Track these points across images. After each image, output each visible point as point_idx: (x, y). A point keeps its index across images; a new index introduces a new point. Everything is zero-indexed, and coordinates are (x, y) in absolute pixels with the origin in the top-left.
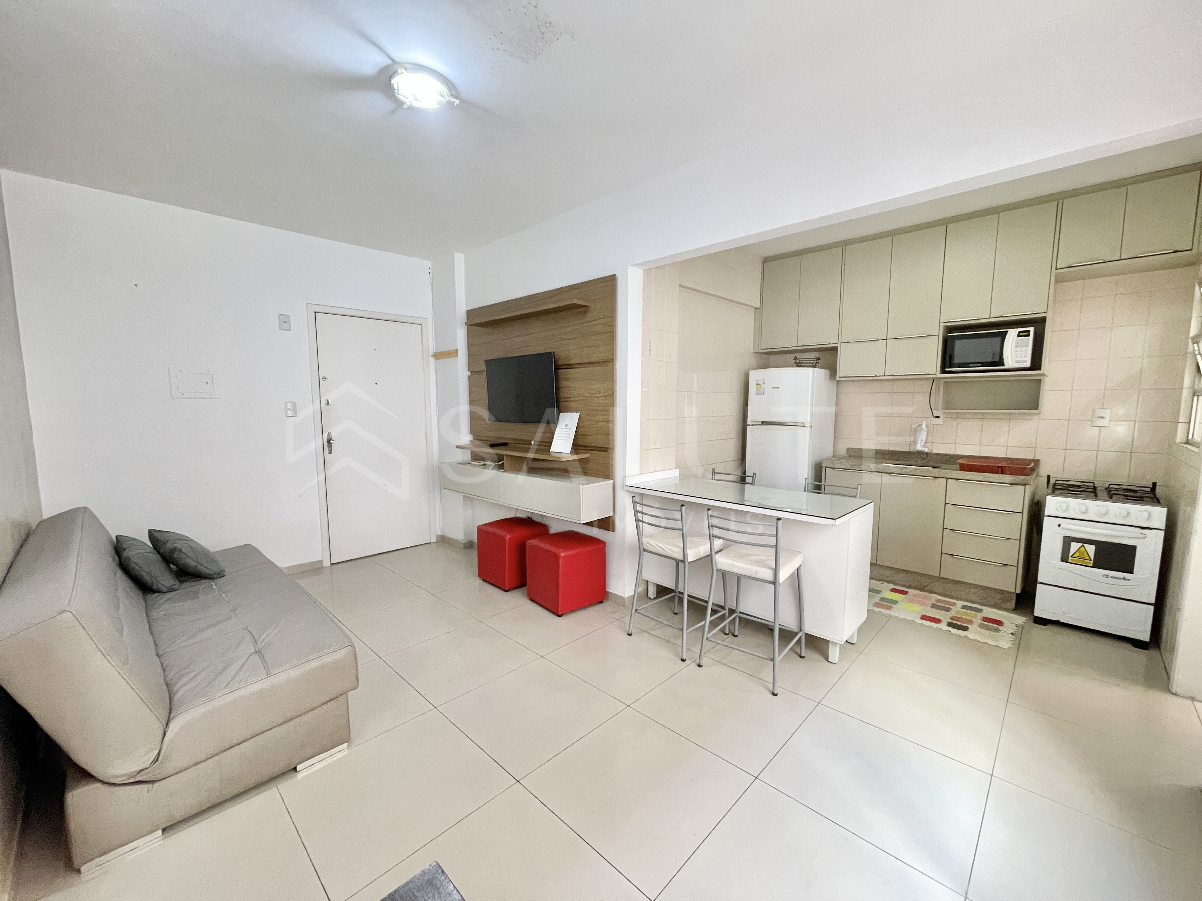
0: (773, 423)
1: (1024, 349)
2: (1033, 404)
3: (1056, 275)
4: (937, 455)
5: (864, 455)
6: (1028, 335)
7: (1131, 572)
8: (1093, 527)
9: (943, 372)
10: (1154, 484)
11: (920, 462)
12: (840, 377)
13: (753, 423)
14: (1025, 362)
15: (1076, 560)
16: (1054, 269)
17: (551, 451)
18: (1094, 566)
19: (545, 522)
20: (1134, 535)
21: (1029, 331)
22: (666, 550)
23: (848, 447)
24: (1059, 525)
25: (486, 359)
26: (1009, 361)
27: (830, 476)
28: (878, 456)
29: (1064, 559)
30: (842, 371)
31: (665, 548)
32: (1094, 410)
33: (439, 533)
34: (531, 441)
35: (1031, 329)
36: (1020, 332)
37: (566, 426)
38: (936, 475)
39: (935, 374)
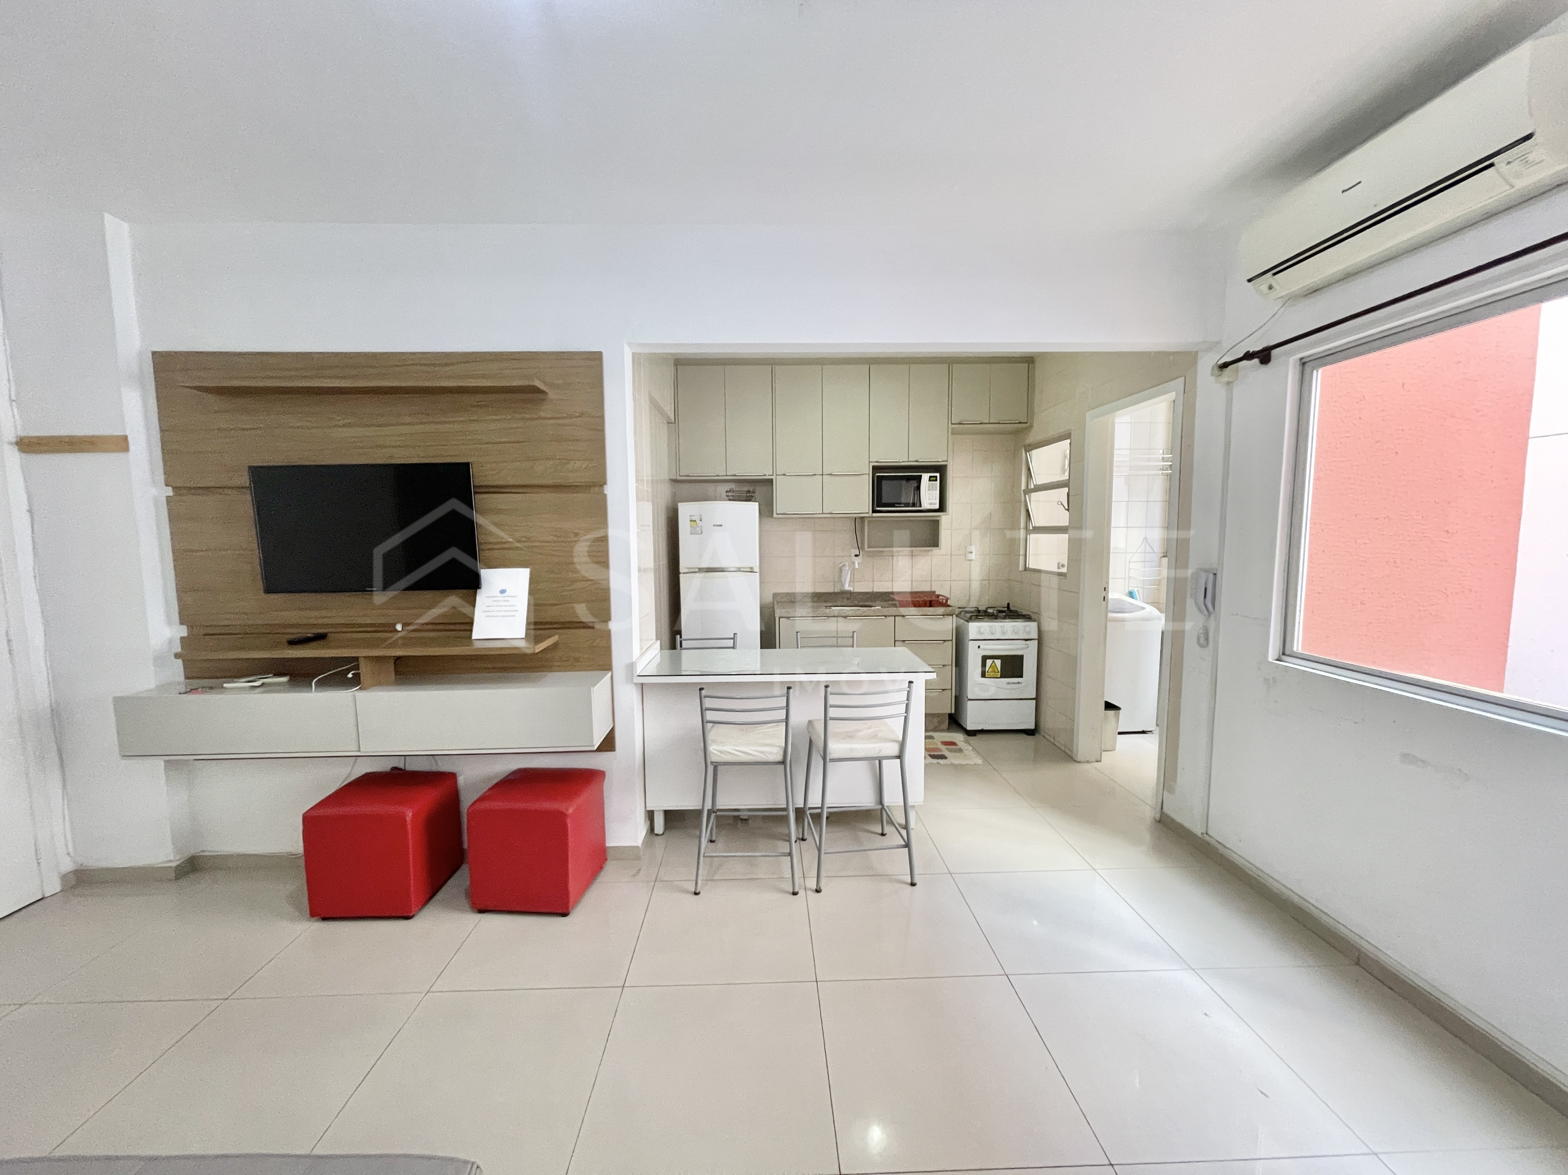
0: (717, 570)
1: (934, 492)
2: (934, 542)
3: (952, 429)
4: (859, 593)
5: (798, 598)
6: (936, 480)
7: (1021, 676)
8: (1000, 645)
9: (874, 511)
10: (1008, 604)
11: (845, 602)
12: (777, 514)
13: (687, 571)
14: (936, 504)
15: (992, 674)
16: (950, 424)
17: (473, 638)
18: (1001, 677)
19: (444, 767)
20: (1020, 646)
21: (936, 477)
22: (755, 753)
23: (775, 592)
24: (979, 647)
25: (250, 465)
26: (926, 505)
27: (784, 628)
28: (815, 599)
29: (983, 675)
30: (781, 505)
31: (751, 752)
32: (966, 547)
33: (67, 866)
34: (395, 624)
35: (938, 475)
36: (930, 477)
37: (503, 591)
38: (886, 614)
39: (868, 513)
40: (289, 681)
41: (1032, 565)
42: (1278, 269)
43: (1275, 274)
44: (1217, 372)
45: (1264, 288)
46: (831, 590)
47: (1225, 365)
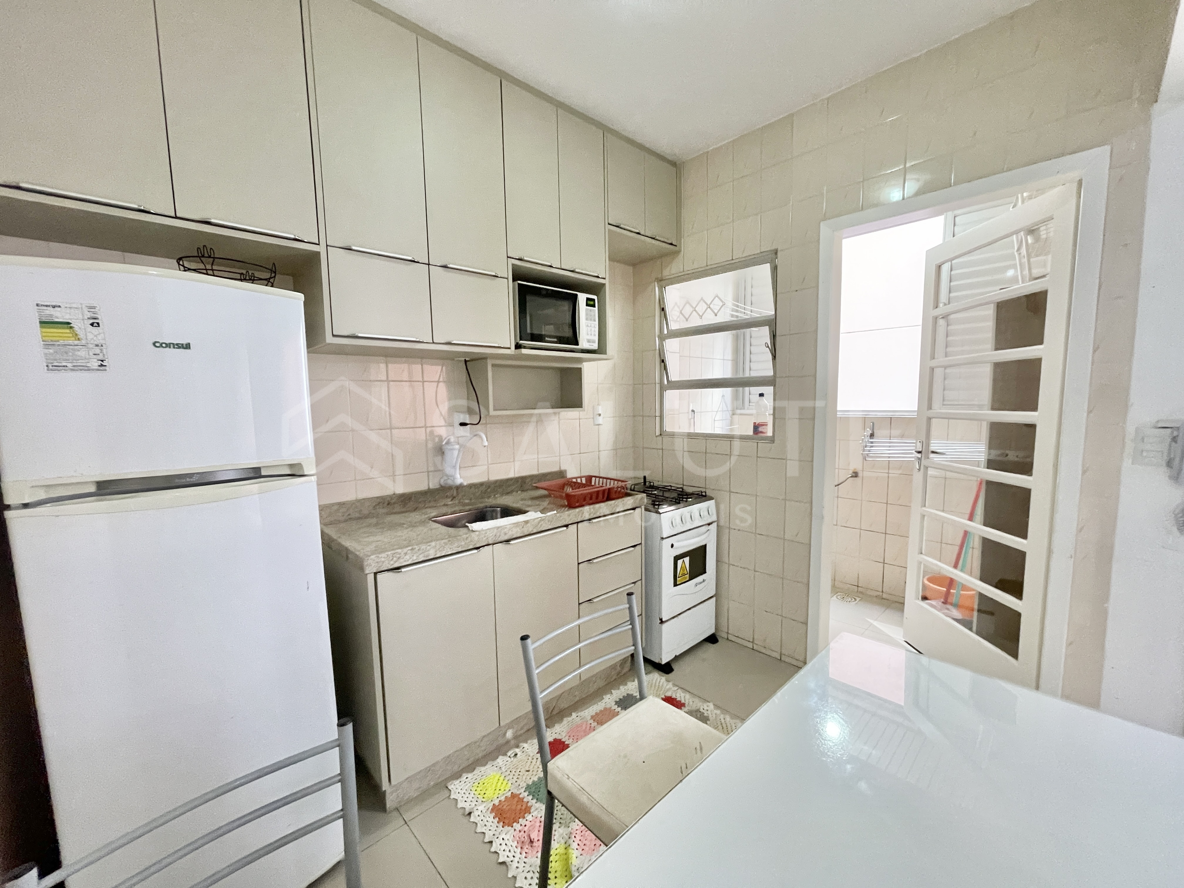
1: (592, 324)
3: (609, 232)
6: (594, 306)
7: (705, 572)
9: (516, 345)
12: (334, 336)
14: (594, 341)
15: (682, 579)
16: (606, 223)
21: (593, 300)
24: (672, 546)
26: (583, 344)
29: (675, 583)
32: (594, 407)
36: (588, 299)
38: (566, 523)
39: (509, 348)
41: (668, 428)
46: (423, 487)
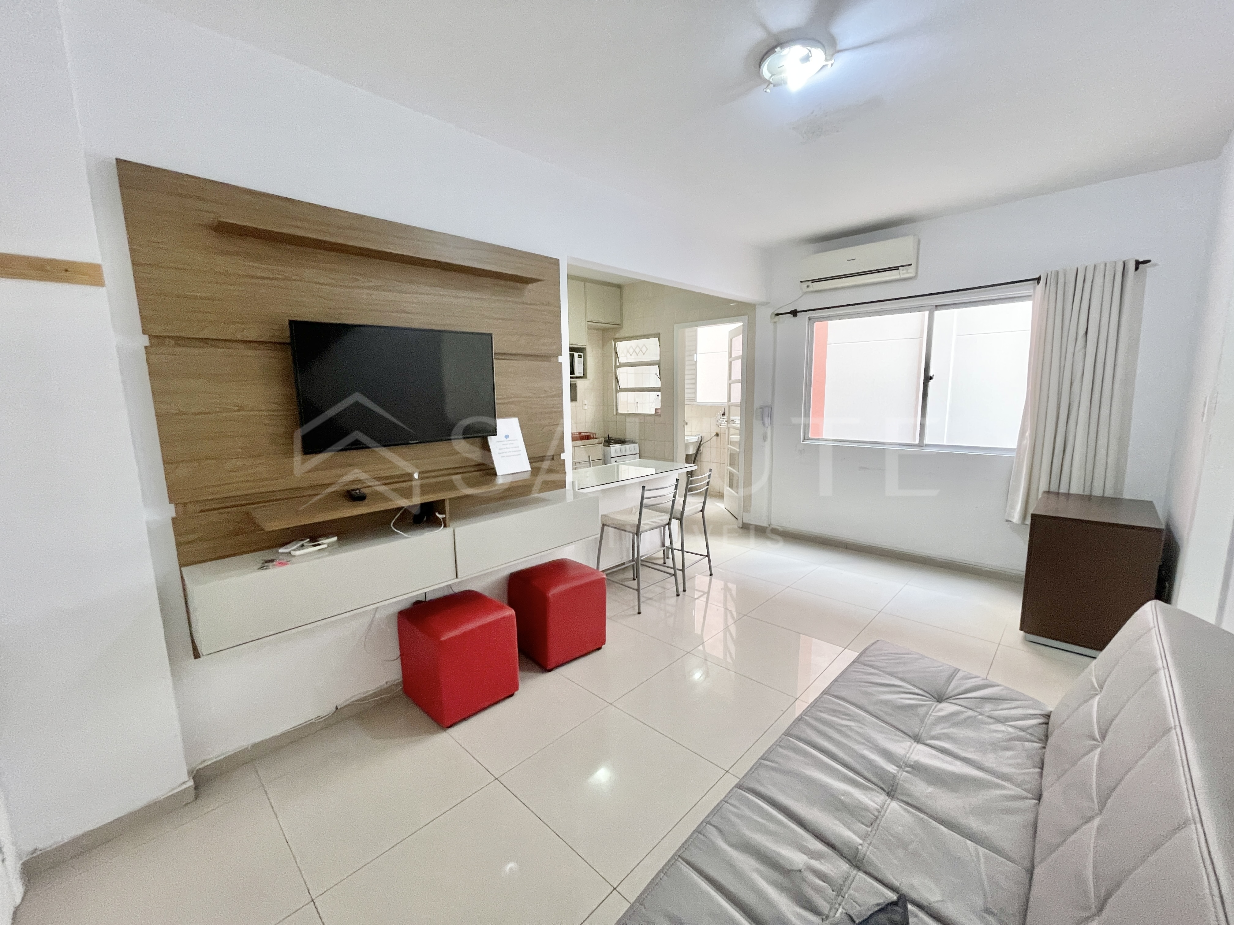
1: (580, 365)
3: (588, 325)
6: (581, 357)
16: (586, 322)
32: (583, 401)
34: (414, 473)
35: (582, 354)
36: (579, 355)
37: (507, 437)
40: (337, 540)
41: (620, 411)
42: (813, 281)
43: (812, 282)
44: (773, 316)
45: (805, 286)
47: (778, 314)
